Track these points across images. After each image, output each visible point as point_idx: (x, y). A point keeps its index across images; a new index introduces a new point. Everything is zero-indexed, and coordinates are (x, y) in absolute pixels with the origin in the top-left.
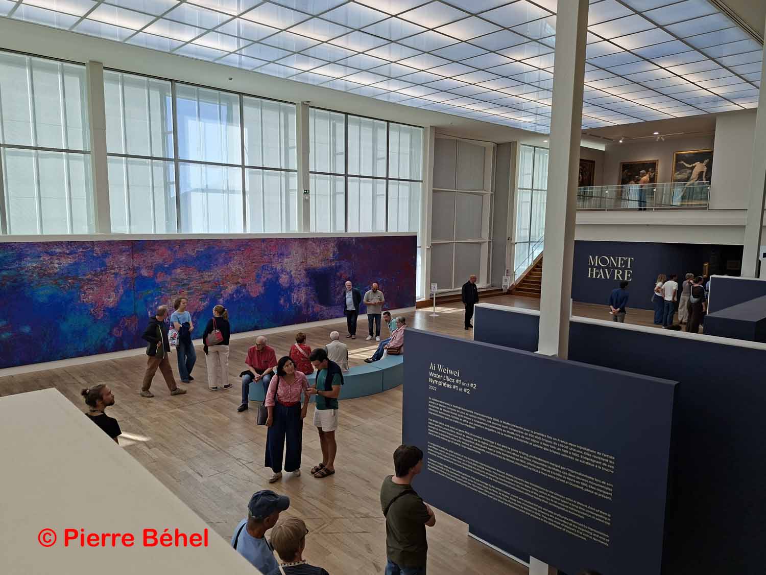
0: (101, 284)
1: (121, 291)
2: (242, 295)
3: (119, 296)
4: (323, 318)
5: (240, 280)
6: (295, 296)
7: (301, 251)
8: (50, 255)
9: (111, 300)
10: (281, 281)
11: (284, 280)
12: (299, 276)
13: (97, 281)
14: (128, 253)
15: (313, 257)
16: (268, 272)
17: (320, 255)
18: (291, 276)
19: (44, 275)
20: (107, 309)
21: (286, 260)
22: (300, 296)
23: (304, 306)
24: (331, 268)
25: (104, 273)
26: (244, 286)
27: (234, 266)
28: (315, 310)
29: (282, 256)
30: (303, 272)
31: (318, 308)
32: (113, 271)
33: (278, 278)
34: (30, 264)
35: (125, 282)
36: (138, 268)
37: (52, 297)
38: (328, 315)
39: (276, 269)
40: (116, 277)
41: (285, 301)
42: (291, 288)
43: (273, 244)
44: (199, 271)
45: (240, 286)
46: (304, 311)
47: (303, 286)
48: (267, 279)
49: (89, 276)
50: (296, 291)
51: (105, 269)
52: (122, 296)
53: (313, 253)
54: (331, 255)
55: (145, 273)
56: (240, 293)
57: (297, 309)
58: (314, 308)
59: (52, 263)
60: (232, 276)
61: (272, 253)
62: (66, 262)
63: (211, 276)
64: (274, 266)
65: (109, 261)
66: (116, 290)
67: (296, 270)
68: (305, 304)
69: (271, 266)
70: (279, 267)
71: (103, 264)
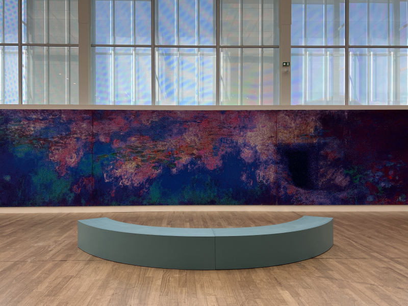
0: (65, 146)
1: (82, 153)
2: (197, 166)
3: (79, 158)
4: (300, 203)
5: (195, 152)
6: (262, 174)
7: (269, 124)
8: (28, 120)
9: (73, 160)
10: (243, 156)
11: (247, 154)
12: (266, 152)
13: (62, 143)
14: (88, 121)
15: (286, 131)
16: (227, 145)
17: (296, 129)
18: (256, 152)
19: (23, 136)
20: (69, 168)
21: (249, 134)
22: (269, 174)
23: (272, 185)
24: (312, 146)
25: (68, 137)
26: (199, 157)
27: (189, 138)
28: (288, 191)
29: (244, 129)
30: (272, 148)
31: (292, 189)
32: (75, 136)
33: (239, 152)
34: (13, 127)
35: (85, 146)
36: (97, 135)
37: (27, 154)
38: (307, 199)
39: (237, 143)
40: (77, 141)
41: (248, 178)
42: (256, 164)
43: (233, 116)
44: (153, 140)
45: (196, 158)
46: (274, 192)
47: (272, 163)
48: (226, 152)
49: (56, 139)
50: (263, 168)
51: (70, 133)
52: (82, 158)
53: (286, 127)
54: (312, 130)
55: (102, 139)
56: (195, 164)
57: (264, 188)
58: (286, 189)
59: (29, 126)
60: (186, 147)
61: (232, 125)
62: (39, 126)
63: (165, 145)
64: (235, 138)
65: (73, 127)
66: (77, 152)
67: (263, 145)
68: (275, 183)
69: (232, 140)
70: (241, 141)
71: (68, 129)
